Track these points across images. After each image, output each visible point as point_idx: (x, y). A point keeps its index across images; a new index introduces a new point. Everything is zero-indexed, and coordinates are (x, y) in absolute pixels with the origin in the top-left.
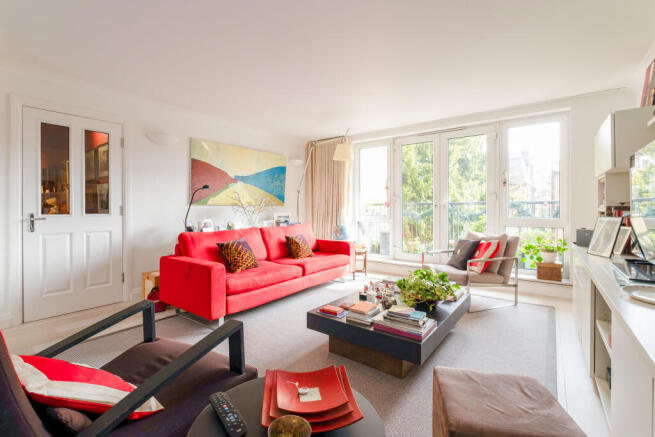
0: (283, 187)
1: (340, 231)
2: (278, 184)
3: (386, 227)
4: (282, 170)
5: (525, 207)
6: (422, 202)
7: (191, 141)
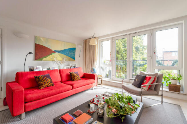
0: (74, 55)
1: (93, 70)
2: (73, 53)
3: (110, 69)
4: (74, 49)
5: (160, 62)
6: (124, 60)
7: (35, 37)
